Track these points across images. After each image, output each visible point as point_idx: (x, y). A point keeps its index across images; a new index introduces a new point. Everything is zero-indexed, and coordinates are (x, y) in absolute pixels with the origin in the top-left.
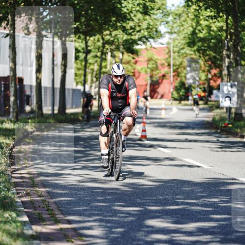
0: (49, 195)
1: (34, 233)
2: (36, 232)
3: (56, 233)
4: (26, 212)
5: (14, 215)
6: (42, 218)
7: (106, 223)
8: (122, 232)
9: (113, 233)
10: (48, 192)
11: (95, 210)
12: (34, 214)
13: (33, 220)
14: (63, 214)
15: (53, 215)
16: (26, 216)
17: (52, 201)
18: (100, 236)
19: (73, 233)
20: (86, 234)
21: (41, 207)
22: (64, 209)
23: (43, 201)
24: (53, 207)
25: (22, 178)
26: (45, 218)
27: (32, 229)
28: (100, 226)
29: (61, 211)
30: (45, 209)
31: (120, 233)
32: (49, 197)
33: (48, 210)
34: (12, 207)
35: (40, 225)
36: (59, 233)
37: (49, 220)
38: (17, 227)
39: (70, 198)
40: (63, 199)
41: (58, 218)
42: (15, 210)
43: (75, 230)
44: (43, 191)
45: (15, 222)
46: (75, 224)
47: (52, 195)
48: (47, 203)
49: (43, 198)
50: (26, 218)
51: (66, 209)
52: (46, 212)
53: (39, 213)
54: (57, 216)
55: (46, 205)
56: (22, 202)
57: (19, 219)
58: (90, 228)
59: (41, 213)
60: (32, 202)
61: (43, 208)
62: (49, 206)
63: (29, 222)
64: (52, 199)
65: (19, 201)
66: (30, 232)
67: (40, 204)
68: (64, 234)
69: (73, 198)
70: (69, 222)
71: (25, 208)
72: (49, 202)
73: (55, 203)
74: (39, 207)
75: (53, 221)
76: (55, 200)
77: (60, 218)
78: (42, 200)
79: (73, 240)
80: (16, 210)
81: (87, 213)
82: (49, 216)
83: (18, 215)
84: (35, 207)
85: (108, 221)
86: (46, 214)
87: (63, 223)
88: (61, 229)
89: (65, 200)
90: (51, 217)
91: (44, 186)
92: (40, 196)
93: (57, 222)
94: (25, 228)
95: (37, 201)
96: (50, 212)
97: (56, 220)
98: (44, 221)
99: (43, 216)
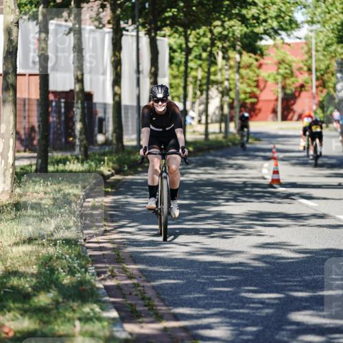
0: (144, 275)
1: (129, 337)
2: (131, 334)
4: (113, 303)
5: (97, 309)
6: (137, 312)
7: (230, 318)
8: (255, 331)
9: (242, 333)
10: (141, 271)
11: (212, 298)
12: (124, 306)
13: (124, 315)
14: (166, 306)
15: (151, 307)
16: (114, 310)
17: (148, 284)
18: (223, 338)
19: (183, 334)
20: (205, 335)
21: (134, 294)
22: (166, 297)
23: (136, 285)
24: (150, 293)
25: (101, 249)
26: (141, 312)
27: (124, 330)
28: (221, 323)
29: (163, 300)
30: (140, 297)
31: (251, 333)
32: (143, 278)
33: (143, 299)
34: (92, 295)
36: (162, 334)
37: (147, 315)
38: (103, 327)
39: (174, 279)
40: (164, 281)
41: (160, 312)
42: (98, 302)
43: (185, 329)
44: (133, 269)
45: (100, 319)
46: (184, 320)
47: (149, 276)
48: (142, 288)
49: (135, 281)
50: (114, 314)
51: (172, 297)
52: (141, 302)
53: (131, 305)
54: (159, 308)
55: (140, 291)
56: (106, 287)
57: (105, 314)
58: (209, 327)
59: (135, 305)
60: (118, 287)
61: (137, 295)
62: (144, 293)
63: (119, 320)
64: (149, 282)
65: (100, 285)
67: (131, 290)
68: (170, 335)
69: (178, 279)
70: (176, 317)
71: (110, 296)
72: (143, 287)
73: (153, 287)
74: (131, 294)
75: (151, 316)
76: (152, 283)
77: (163, 312)
78: (133, 284)
80: (100, 301)
81: (200, 303)
82: (146, 308)
83: (103, 309)
84: (124, 295)
85: (232, 316)
86: (140, 305)
87: (168, 320)
88: (165, 329)
89: (167, 284)
90: (149, 309)
91: (135, 262)
92: (130, 277)
93: (159, 318)
94: (115, 329)
95: (126, 285)
96: (147, 301)
97: (156, 314)
98: (139, 316)
99: (139, 308)
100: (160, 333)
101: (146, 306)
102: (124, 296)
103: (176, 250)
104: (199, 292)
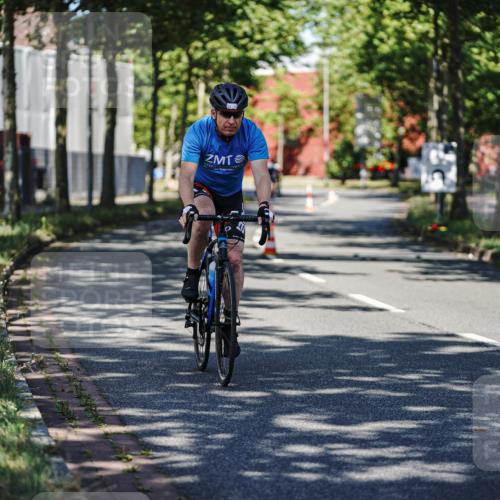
0: (83, 366)
1: (53, 443)
2: (56, 441)
3: (96, 442)
4: (37, 401)
5: (12, 407)
6: (69, 413)
7: (196, 422)
8: (228, 440)
9: (210, 442)
10: (80, 362)
11: (173, 397)
12: (51, 405)
13: (50, 416)
14: (109, 404)
15: (89, 407)
16: (37, 409)
17: (88, 378)
18: (184, 448)
19: (130, 443)
20: (155, 443)
21: (67, 390)
22: (111, 395)
23: (70, 380)
24: (89, 390)
25: (28, 333)
26: (74, 413)
27: (48, 435)
28: (183, 428)
29: (106, 398)
30: (75, 394)
31: (223, 442)
32: (83, 370)
33: (79, 397)
34: (7, 391)
35: (65, 427)
36: (101, 442)
37: (82, 417)
38: (18, 429)
39: (124, 372)
40: (109, 375)
41: (101, 413)
42: (13, 398)
43: (133, 435)
44: (69, 360)
45: (14, 420)
46: (135, 424)
47: (87, 367)
48: (78, 384)
49: (70, 374)
50: (36, 414)
51: (116, 395)
52: (77, 401)
53: (61, 403)
54: (98, 408)
55: (76, 386)
56: (28, 381)
57: (23, 414)
58: (164, 433)
59: (67, 404)
60: (47, 381)
61: (71, 392)
62: (82, 390)
63: (42, 421)
64: (88, 375)
65: (22, 379)
66: (45, 441)
67: (64, 385)
68: (111, 443)
69: (129, 372)
70: (122, 421)
71: (34, 393)
72: (81, 381)
73: (95, 382)
74: (63, 391)
75: (89, 418)
76: (94, 377)
77: (105, 413)
78: (68, 377)
79: (130, 457)
80: (18, 397)
81: (157, 402)
82: (82, 409)
83: (20, 408)
84: (54, 391)
85: (199, 419)
86: (74, 405)
87: (110, 423)
88: (106, 435)
89: (113, 378)
90: (86, 410)
91: (73, 351)
92: (64, 369)
93: (99, 420)
94: (34, 433)
95: (58, 379)
96: (84, 400)
97: (96, 416)
98: (72, 419)
99: (71, 408)
100: (98, 440)
101: (82, 406)
102: (54, 394)
104: (157, 390)
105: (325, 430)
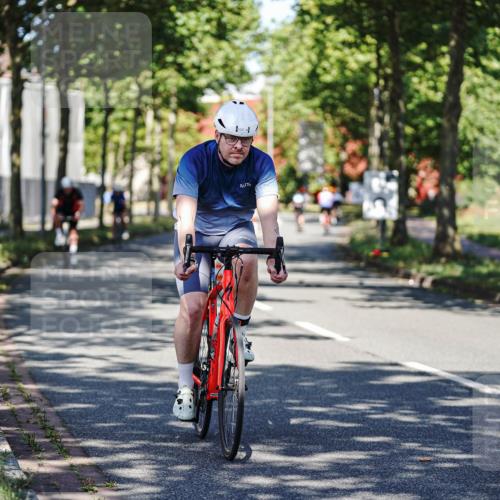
0: (47, 398)
1: (25, 477)
2: (27, 474)
3: (62, 474)
4: (5, 433)
6: (35, 445)
7: (155, 454)
9: (170, 473)
10: (42, 392)
11: (133, 428)
12: (18, 436)
13: (18, 448)
14: (72, 436)
15: (54, 439)
16: (6, 442)
17: (51, 409)
18: (146, 480)
19: (95, 474)
20: (119, 476)
21: (32, 421)
22: (74, 426)
23: (35, 411)
24: (53, 421)
26: (41, 444)
27: (19, 469)
28: (144, 459)
30: (40, 425)
31: (182, 473)
32: (45, 401)
33: (44, 428)
35: (33, 459)
36: (67, 474)
37: (48, 449)
39: (84, 403)
40: (71, 406)
41: (66, 445)
43: (97, 467)
44: (32, 390)
46: (98, 456)
47: (51, 399)
48: (42, 415)
49: (34, 405)
50: (6, 447)
51: (79, 425)
52: (40, 432)
53: (28, 436)
54: (64, 440)
55: (40, 417)
58: (126, 465)
59: (34, 436)
60: (12, 412)
61: (36, 423)
62: (46, 421)
63: (12, 455)
64: (52, 406)
66: (18, 475)
67: (28, 416)
68: (78, 475)
69: (90, 403)
70: (86, 452)
71: (2, 425)
72: (44, 412)
73: (58, 414)
74: (28, 422)
75: (54, 450)
76: (56, 408)
77: (70, 445)
78: (33, 408)
79: (96, 488)
81: (118, 433)
82: (47, 440)
84: (19, 422)
85: (158, 451)
86: (40, 436)
87: (75, 455)
88: (72, 466)
89: (75, 409)
90: (51, 442)
91: (34, 381)
92: (28, 400)
93: (65, 452)
94: (6, 467)
95: (22, 410)
96: (49, 432)
97: (61, 448)
98: (38, 451)
99: (37, 440)
100: (65, 471)
101: (47, 437)
102: (19, 424)
103: (87, 365)
104: (117, 421)
105: (279, 462)
